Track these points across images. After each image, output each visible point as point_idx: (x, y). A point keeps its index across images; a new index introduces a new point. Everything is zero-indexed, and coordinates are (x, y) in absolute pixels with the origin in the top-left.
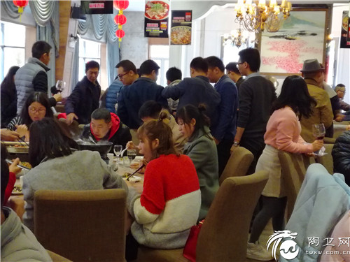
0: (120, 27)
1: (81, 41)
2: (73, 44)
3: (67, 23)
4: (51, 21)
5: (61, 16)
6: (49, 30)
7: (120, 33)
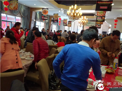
0: (60, 23)
1: (53, 25)
2: (52, 26)
3: (51, 22)
4: (48, 22)
5: (50, 21)
6: (48, 23)
7: (60, 24)
